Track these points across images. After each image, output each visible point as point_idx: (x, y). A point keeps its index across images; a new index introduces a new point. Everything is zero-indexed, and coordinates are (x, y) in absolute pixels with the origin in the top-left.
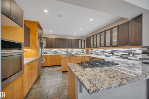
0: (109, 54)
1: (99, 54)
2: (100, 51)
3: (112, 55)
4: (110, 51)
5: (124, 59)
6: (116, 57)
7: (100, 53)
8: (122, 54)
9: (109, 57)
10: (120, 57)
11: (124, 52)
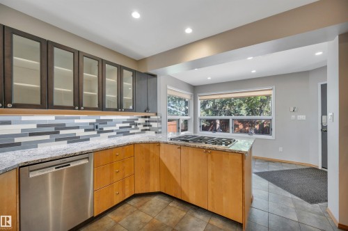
0: (86, 130)
1: (17, 140)
2: (34, 126)
3: (99, 132)
4: (91, 124)
5: (124, 135)
6: (109, 137)
7: (31, 135)
8: (120, 128)
9: (88, 140)
10: (117, 133)
11: (124, 122)
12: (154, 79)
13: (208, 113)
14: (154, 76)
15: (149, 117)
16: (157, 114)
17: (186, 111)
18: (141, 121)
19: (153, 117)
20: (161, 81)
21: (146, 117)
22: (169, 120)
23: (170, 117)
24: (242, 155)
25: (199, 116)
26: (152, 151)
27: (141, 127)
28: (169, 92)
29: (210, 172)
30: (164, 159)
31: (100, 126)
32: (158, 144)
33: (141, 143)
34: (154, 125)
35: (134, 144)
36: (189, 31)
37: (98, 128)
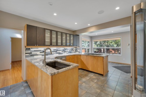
0: (62, 51)
5: (70, 53)
8: (69, 51)
9: (62, 54)
12: (78, 36)
13: (98, 46)
14: (78, 35)
15: (77, 48)
16: (79, 47)
17: (88, 45)
18: (74, 49)
19: (78, 48)
20: (80, 36)
21: (76, 48)
22: (83, 49)
23: (83, 48)
24: (103, 57)
25: (93, 47)
26: (79, 57)
27: (74, 51)
28: (82, 40)
29: (95, 62)
30: (82, 59)
31: (65, 50)
32: (81, 55)
33: (76, 55)
34: (78, 50)
35: (74, 55)
36: (89, 25)
37: (64, 51)
